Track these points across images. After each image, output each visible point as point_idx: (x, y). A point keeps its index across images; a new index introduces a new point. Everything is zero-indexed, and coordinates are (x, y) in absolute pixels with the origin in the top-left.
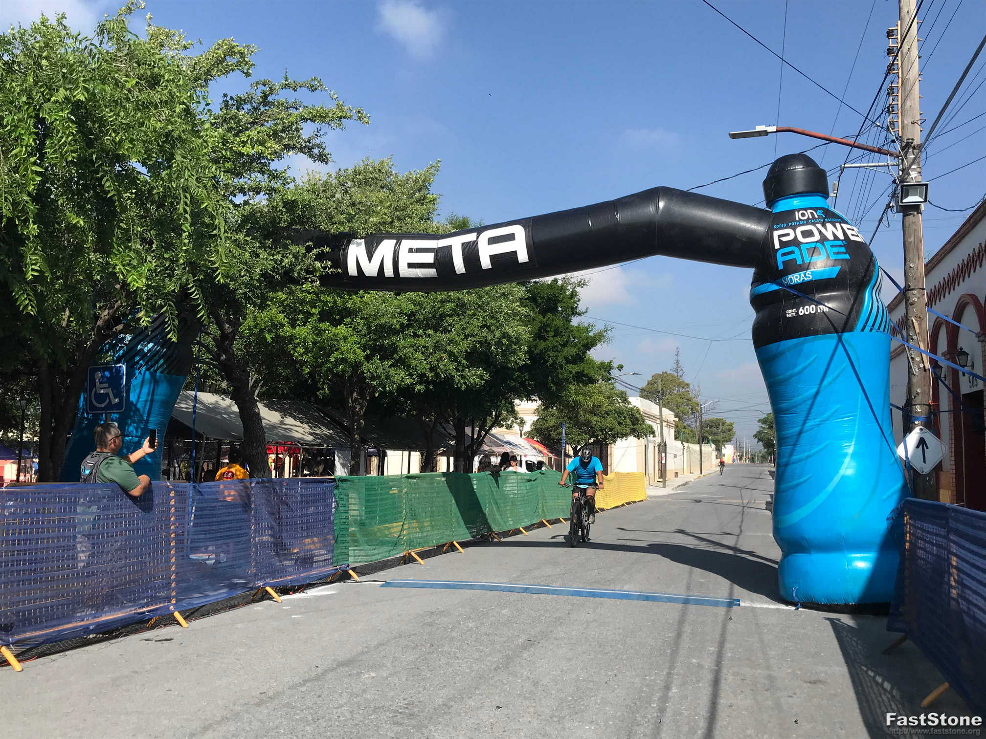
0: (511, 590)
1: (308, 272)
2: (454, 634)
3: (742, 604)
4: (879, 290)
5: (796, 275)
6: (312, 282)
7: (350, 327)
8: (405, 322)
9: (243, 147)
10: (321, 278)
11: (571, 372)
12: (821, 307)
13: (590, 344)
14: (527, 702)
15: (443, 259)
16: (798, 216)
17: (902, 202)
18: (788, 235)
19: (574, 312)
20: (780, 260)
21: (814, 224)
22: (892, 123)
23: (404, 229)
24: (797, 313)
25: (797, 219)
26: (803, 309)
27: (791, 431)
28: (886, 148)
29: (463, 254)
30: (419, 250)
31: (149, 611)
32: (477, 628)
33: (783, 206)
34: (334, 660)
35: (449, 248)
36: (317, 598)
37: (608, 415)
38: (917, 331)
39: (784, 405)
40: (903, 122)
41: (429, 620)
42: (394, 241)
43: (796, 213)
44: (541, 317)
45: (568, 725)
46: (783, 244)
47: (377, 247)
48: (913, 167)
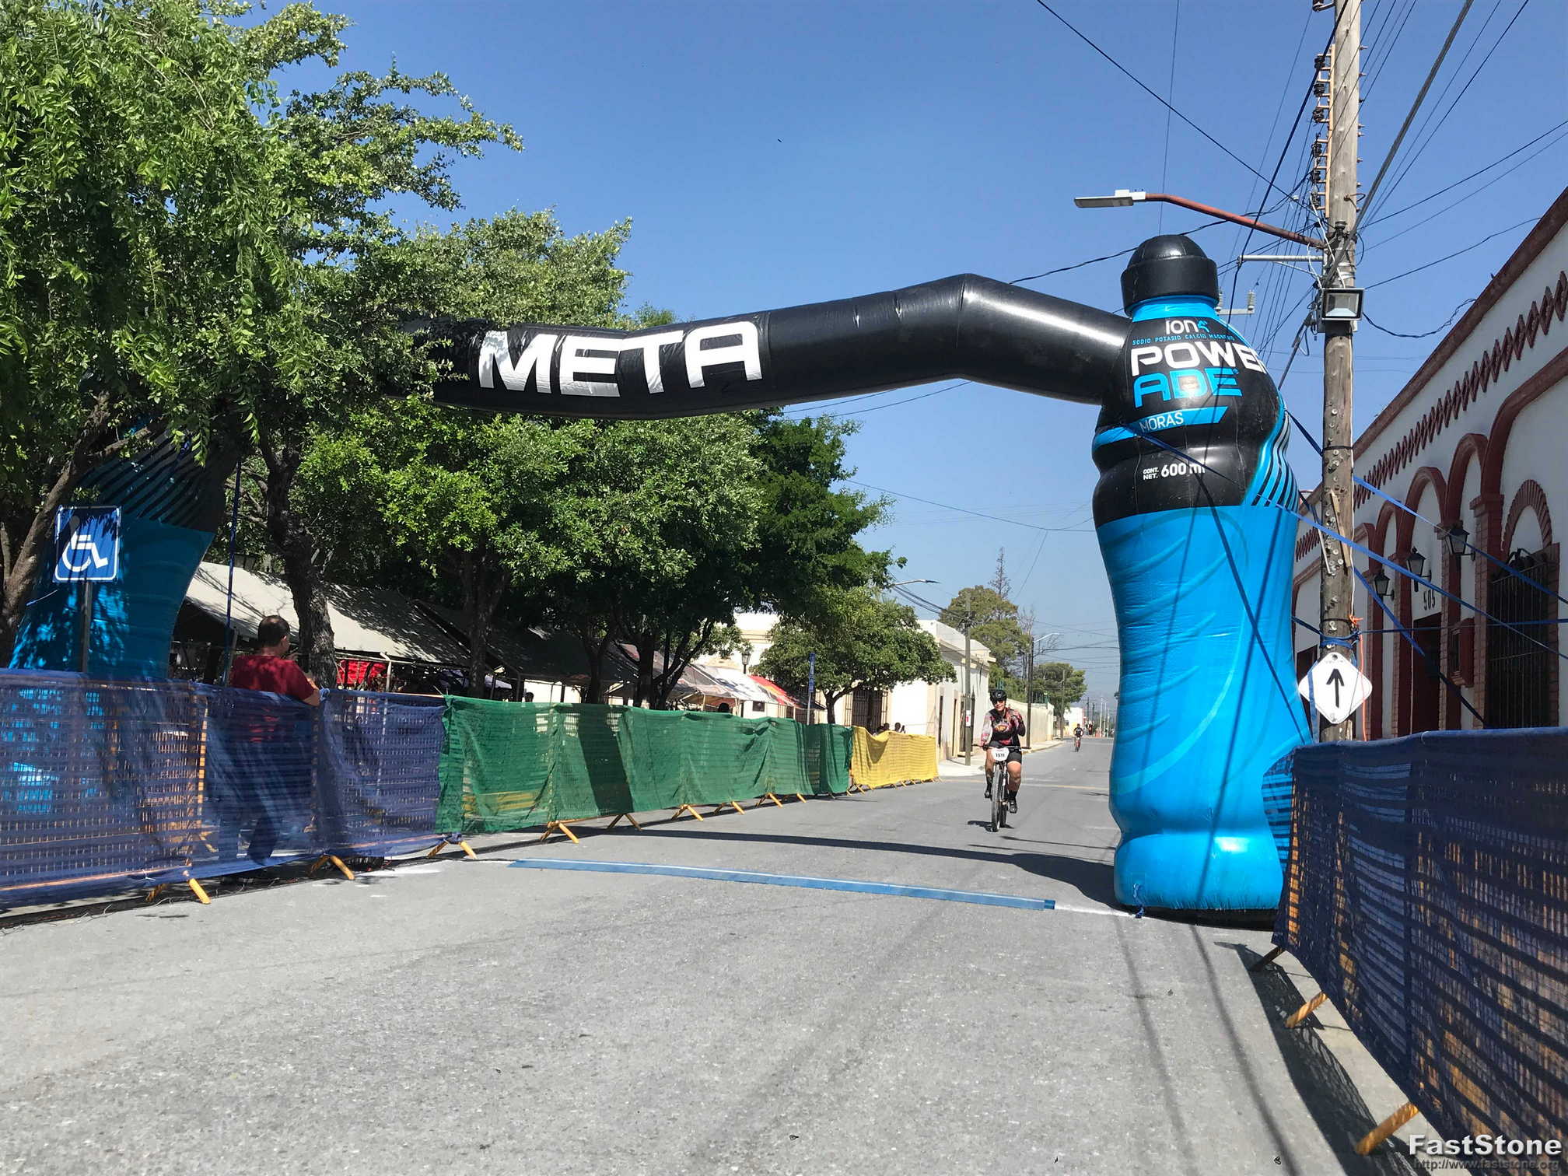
0: (710, 877)
1: (416, 376)
2: (619, 923)
3: (1056, 907)
4: (1284, 446)
5: (1161, 416)
6: (422, 391)
7: (477, 474)
8: (566, 470)
9: (324, 174)
10: (436, 386)
11: (825, 567)
12: (1193, 465)
13: (856, 523)
14: (722, 1000)
15: (630, 370)
16: (1169, 327)
17: (1324, 316)
18: (1152, 355)
19: (835, 473)
20: (1139, 393)
21: (1192, 341)
22: (1318, 200)
23: (572, 320)
24: (1159, 474)
25: (1168, 332)
26: (1168, 468)
27: (1144, 650)
28: (1306, 234)
29: (661, 363)
30: (591, 353)
31: (150, 875)
32: (654, 918)
33: (1147, 312)
34: (437, 947)
35: (640, 353)
36: (410, 877)
37: (884, 643)
38: (1337, 510)
39: (1132, 612)
40: (1331, 197)
41: (583, 906)
42: (554, 337)
43: (1167, 323)
44: (781, 477)
45: (775, 1025)
46: (1144, 370)
47: (526, 346)
48: (1342, 264)
